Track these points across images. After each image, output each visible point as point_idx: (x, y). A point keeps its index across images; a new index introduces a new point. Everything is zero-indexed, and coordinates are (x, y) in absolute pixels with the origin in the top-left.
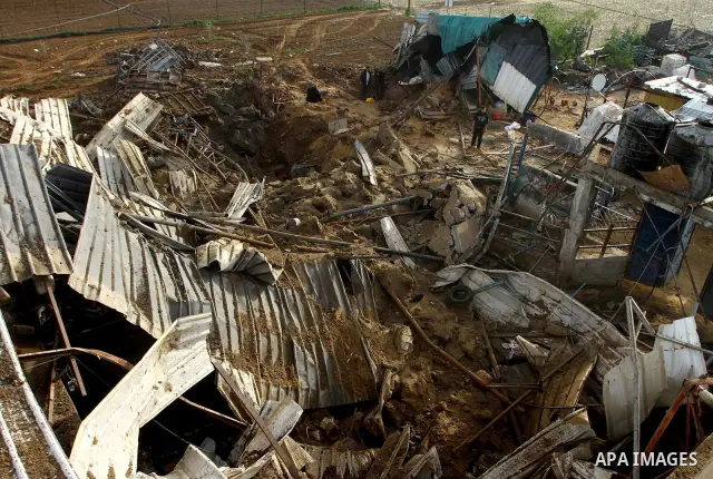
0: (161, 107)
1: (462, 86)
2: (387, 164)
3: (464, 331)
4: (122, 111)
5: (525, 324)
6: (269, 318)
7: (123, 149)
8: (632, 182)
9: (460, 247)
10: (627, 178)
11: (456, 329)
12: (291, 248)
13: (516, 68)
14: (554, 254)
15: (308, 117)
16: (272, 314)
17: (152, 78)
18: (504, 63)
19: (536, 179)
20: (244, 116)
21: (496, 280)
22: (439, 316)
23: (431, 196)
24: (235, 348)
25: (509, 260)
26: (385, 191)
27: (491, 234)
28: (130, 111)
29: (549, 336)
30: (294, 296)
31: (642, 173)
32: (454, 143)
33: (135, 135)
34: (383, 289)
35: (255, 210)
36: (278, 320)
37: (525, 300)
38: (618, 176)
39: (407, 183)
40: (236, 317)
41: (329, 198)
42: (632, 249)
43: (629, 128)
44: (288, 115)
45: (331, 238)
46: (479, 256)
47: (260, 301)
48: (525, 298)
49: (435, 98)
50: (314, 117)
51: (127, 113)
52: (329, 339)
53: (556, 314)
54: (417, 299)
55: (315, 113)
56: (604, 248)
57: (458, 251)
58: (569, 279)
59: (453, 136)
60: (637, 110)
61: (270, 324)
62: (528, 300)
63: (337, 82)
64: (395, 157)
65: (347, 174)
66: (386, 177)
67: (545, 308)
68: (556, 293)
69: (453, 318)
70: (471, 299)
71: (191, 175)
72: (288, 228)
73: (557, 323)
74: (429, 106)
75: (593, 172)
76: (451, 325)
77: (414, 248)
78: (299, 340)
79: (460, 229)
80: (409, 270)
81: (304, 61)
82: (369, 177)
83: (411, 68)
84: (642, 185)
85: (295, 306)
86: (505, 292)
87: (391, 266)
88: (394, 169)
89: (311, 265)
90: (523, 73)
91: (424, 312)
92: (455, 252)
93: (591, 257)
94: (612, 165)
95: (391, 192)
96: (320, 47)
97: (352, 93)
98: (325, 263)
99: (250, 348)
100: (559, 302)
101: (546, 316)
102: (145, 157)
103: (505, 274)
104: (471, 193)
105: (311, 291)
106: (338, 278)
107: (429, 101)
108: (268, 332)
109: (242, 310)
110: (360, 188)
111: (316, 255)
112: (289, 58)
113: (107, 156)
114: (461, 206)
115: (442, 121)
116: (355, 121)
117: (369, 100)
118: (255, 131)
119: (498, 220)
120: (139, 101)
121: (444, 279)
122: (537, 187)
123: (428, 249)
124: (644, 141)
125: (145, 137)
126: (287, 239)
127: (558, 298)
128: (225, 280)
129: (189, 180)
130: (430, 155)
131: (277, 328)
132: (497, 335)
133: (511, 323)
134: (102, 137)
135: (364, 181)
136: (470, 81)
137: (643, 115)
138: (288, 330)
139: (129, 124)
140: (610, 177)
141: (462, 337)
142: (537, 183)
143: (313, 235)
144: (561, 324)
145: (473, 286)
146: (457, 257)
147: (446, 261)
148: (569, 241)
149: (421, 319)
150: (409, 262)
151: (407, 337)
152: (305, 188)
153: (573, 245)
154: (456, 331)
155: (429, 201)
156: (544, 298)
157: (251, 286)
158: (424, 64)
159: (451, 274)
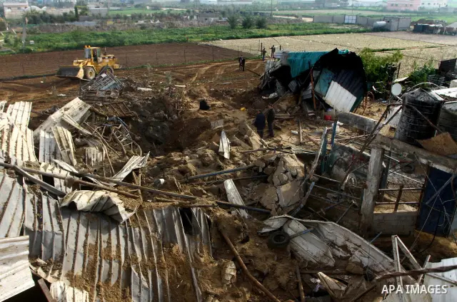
0: (89, 106)
1: (302, 97)
2: (240, 145)
3: (280, 268)
4: (63, 108)
5: (331, 263)
6: (114, 249)
7: (57, 132)
8: (412, 149)
9: (283, 202)
10: (408, 146)
11: (274, 265)
12: (152, 200)
13: (341, 85)
14: (357, 209)
15: (197, 118)
16: (118, 246)
17: (100, 94)
18: (333, 82)
19: (345, 154)
20: (155, 118)
21: (308, 227)
22: (261, 255)
23: (264, 165)
24: (78, 271)
25: (321, 213)
26: (235, 163)
27: (308, 193)
28: (68, 109)
29: (349, 273)
30: (140, 233)
31: (421, 142)
32: (294, 134)
33: (70, 125)
34: (219, 232)
35: (137, 174)
36: (123, 251)
37: (332, 244)
38: (401, 145)
39: (252, 157)
40: (85, 246)
41: (190, 166)
42: (420, 205)
43: (407, 107)
44: (185, 118)
45: (185, 193)
46: (298, 210)
47: (110, 235)
48: (332, 243)
49: (284, 105)
50: (201, 118)
51: (66, 110)
52: (164, 268)
53: (357, 256)
54: (245, 241)
55: (203, 116)
56: (397, 205)
57: (282, 205)
58: (369, 229)
59: (295, 129)
60: (413, 93)
61: (114, 253)
62: (335, 244)
63: (224, 99)
64: (247, 141)
65: (207, 150)
66: (238, 154)
67: (349, 252)
68: (357, 239)
69: (273, 257)
70: (288, 242)
71: (101, 150)
72: (155, 186)
73: (357, 263)
74: (279, 110)
75: (382, 143)
76: (270, 262)
77: (249, 203)
78: (137, 268)
79: (283, 189)
80: (242, 219)
81: (205, 87)
82: (223, 153)
83: (270, 87)
84: (420, 151)
85: (140, 241)
86: (316, 237)
87: (227, 215)
88: (244, 148)
89: (159, 211)
90: (347, 89)
91: (250, 252)
92: (279, 205)
93: (386, 212)
94: (397, 137)
95: (239, 164)
96: (218, 79)
97: (232, 105)
98: (170, 210)
99: (90, 271)
100: (360, 246)
101: (349, 257)
102: (74, 139)
103: (317, 223)
104: (294, 163)
105: (155, 230)
106: (179, 222)
107: (280, 108)
108: (111, 260)
109: (91, 241)
110: (215, 160)
111: (164, 204)
112: (196, 86)
113: (47, 136)
114: (286, 172)
115: (288, 120)
116: (229, 121)
117: (242, 109)
118: (163, 128)
119: (313, 183)
120: (76, 103)
121: (269, 226)
122: (346, 159)
123: (259, 203)
124: (420, 116)
125: (76, 125)
126: (152, 193)
127: (359, 243)
128: (83, 217)
129: (99, 154)
130: (275, 142)
131: (120, 257)
132: (308, 271)
133: (320, 263)
134: (46, 124)
135: (220, 156)
136: (307, 94)
137: (418, 96)
138: (130, 259)
139: (65, 116)
140: (396, 147)
141: (278, 272)
142: (346, 157)
143: (171, 190)
144: (361, 264)
145: (290, 232)
146: (280, 210)
147: (272, 213)
148: (368, 198)
149: (247, 257)
150: (244, 213)
151: (231, 270)
152: (175, 159)
153: (371, 202)
154: (273, 267)
155: (263, 169)
156: (348, 243)
157: (105, 223)
158: (278, 85)
159: (274, 223)
